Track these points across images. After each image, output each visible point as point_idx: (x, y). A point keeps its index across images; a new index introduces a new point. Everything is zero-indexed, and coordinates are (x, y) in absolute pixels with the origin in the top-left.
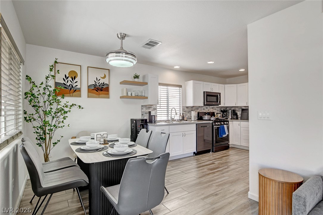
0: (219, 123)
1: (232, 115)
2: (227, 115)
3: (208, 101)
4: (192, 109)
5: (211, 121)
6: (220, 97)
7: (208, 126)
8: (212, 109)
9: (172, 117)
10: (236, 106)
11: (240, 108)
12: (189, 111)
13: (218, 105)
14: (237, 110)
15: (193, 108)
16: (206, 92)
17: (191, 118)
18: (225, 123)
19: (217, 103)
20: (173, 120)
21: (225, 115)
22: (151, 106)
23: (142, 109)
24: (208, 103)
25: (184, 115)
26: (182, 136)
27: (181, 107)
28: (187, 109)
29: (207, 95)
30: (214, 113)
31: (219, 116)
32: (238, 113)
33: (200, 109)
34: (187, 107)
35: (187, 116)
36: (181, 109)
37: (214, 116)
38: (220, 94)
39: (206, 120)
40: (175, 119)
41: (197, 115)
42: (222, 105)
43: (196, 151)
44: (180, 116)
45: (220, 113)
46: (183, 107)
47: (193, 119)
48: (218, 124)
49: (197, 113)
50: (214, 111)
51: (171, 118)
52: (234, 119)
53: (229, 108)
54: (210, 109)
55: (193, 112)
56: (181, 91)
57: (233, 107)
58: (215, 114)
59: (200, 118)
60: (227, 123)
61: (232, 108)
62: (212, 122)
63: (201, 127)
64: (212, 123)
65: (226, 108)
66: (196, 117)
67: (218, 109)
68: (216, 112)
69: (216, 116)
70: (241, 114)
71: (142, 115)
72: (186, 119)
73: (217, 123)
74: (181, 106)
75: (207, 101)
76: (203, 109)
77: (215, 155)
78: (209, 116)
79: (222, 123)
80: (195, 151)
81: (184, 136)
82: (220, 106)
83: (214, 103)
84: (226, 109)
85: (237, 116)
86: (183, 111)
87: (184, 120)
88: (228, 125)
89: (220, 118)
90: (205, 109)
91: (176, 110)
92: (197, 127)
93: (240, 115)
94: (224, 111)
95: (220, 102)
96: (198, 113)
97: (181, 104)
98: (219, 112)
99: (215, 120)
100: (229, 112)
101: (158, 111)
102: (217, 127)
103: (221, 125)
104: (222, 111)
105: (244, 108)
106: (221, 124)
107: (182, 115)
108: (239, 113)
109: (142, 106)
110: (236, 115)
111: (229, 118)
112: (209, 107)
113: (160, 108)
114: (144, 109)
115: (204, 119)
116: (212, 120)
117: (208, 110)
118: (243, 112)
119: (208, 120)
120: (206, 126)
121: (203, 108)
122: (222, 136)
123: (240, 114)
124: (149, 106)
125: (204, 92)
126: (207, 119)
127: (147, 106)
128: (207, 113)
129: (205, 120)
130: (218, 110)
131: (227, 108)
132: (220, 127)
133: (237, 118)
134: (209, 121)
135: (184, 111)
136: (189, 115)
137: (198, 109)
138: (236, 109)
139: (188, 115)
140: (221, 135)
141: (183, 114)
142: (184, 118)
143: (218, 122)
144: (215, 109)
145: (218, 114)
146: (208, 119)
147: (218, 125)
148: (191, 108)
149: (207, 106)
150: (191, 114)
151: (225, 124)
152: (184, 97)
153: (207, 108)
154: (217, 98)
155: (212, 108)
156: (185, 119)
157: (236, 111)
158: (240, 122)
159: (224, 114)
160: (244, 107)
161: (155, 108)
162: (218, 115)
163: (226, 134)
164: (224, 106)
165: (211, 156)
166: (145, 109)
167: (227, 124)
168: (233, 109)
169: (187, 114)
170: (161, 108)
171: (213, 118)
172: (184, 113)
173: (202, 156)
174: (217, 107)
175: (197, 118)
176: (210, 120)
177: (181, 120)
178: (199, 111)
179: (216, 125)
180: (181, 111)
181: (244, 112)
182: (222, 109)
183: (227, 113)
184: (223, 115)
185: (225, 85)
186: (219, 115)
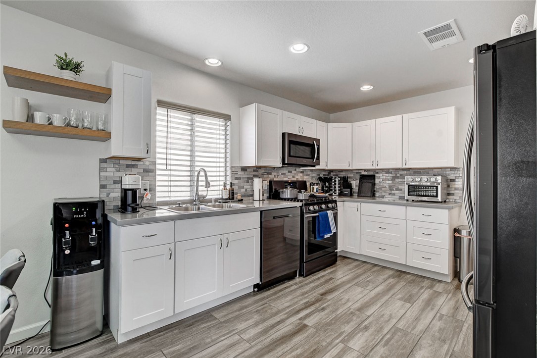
0: (316, 207)
1: (342, 187)
2: (331, 187)
3: (292, 154)
4: (255, 173)
5: (298, 201)
6: (318, 149)
7: (290, 216)
8: (301, 174)
9: (200, 193)
10: (350, 168)
11: (357, 173)
12: (249, 179)
13: (314, 166)
14: (350, 177)
15: (259, 170)
16: (288, 133)
17: (252, 195)
18: (330, 205)
19: (311, 160)
20: (202, 200)
21: (326, 187)
22: (134, 163)
23: (101, 169)
24: (293, 160)
25: (234, 187)
26: (218, 246)
27: (228, 169)
28: (243, 172)
29: (290, 142)
30: (305, 182)
31: (315, 191)
32: (352, 182)
33: (275, 174)
34: (244, 169)
35: (243, 190)
36: (229, 173)
37: (306, 190)
38: (318, 141)
39: (288, 200)
40: (207, 198)
41: (266, 188)
42: (322, 166)
43: (261, 280)
44: (225, 188)
45: (317, 184)
46: (232, 167)
47: (256, 197)
48: (314, 209)
49: (266, 183)
50: (305, 178)
51: (197, 194)
52: (345, 195)
53: (335, 174)
54: (296, 175)
55: (256, 180)
56: (228, 128)
57: (342, 171)
58: (308, 184)
59: (274, 193)
60: (333, 205)
61: (341, 173)
62: (300, 204)
63: (274, 218)
64: (301, 207)
65: (329, 173)
66: (266, 191)
67: (314, 175)
68: (309, 181)
69: (308, 190)
70: (360, 186)
71: (103, 187)
72: (239, 198)
73: (311, 208)
74: (228, 164)
75: (289, 155)
76: (282, 174)
77: (307, 288)
78: (296, 191)
79: (323, 206)
80: (258, 281)
81: (225, 244)
82: (317, 167)
83: (305, 161)
84: (328, 175)
85: (351, 189)
86: (232, 177)
87: (233, 198)
88: (335, 211)
89: (317, 195)
90: (288, 174)
91: (208, 174)
92: (263, 220)
93: (358, 188)
94: (326, 179)
95: (318, 158)
96: (271, 182)
97: (228, 160)
98: (315, 181)
99: (308, 200)
100: (335, 181)
101: (158, 178)
102: (313, 217)
103: (320, 211)
104: (320, 179)
105: (366, 173)
106: (322, 208)
107: (228, 187)
108: (355, 184)
109: (103, 161)
110: (349, 186)
111: (335, 194)
112: (295, 170)
113: (166, 170)
114: (108, 169)
115: (282, 196)
116: (301, 201)
117: (293, 177)
118: (363, 180)
119: (291, 201)
120: (287, 216)
121: (283, 172)
122: (323, 237)
123: (356, 186)
124: (131, 163)
125: (284, 134)
126: (289, 197)
127: (122, 162)
128: (289, 184)
129: (285, 199)
130: (312, 177)
131: (332, 173)
132: (318, 216)
133: (351, 195)
134: (295, 201)
135: (236, 179)
136: (247, 186)
137: (271, 174)
138: (349, 175)
139: (245, 187)
140: (321, 235)
141: (231, 186)
142: (233, 195)
143: (313, 204)
144: (308, 175)
145: (313, 184)
146: (293, 197)
147: (315, 212)
148: (254, 171)
149: (290, 169)
150: (252, 185)
151: (328, 209)
152: (235, 144)
153: (290, 172)
154: (312, 149)
155: (302, 172)
156: (238, 196)
157: (349, 180)
158: (359, 204)
159: (325, 184)
160: (365, 170)
161: (151, 167)
162: (313, 188)
163: (331, 232)
164: (326, 168)
165: (298, 293)
166: (113, 170)
167: (333, 209)
168: (343, 174)
169: (242, 185)
170: (169, 167)
171: (302, 196)
172: (236, 182)
173: (276, 293)
174: (311, 170)
175: (268, 195)
176: (295, 199)
177: (225, 201)
178: (271, 177)
179: (310, 212)
180: (229, 178)
181: (365, 181)
182: (322, 176)
183: (331, 184)
184: (323, 187)
185: (329, 124)
186: (315, 187)
